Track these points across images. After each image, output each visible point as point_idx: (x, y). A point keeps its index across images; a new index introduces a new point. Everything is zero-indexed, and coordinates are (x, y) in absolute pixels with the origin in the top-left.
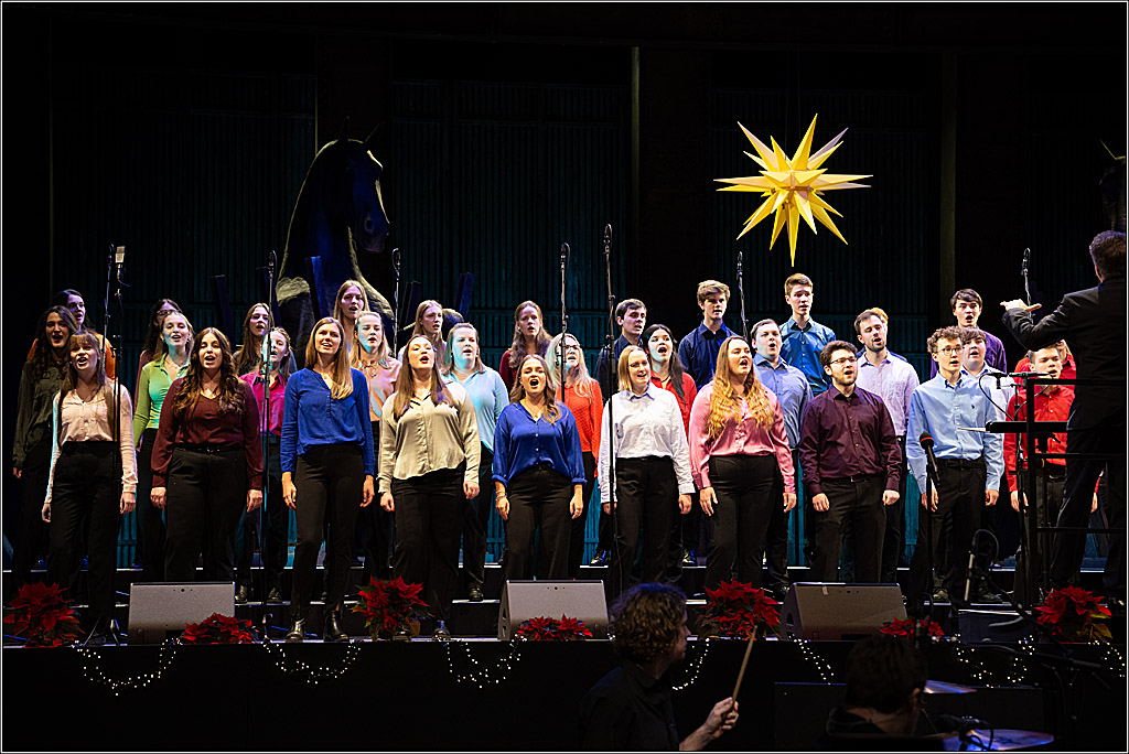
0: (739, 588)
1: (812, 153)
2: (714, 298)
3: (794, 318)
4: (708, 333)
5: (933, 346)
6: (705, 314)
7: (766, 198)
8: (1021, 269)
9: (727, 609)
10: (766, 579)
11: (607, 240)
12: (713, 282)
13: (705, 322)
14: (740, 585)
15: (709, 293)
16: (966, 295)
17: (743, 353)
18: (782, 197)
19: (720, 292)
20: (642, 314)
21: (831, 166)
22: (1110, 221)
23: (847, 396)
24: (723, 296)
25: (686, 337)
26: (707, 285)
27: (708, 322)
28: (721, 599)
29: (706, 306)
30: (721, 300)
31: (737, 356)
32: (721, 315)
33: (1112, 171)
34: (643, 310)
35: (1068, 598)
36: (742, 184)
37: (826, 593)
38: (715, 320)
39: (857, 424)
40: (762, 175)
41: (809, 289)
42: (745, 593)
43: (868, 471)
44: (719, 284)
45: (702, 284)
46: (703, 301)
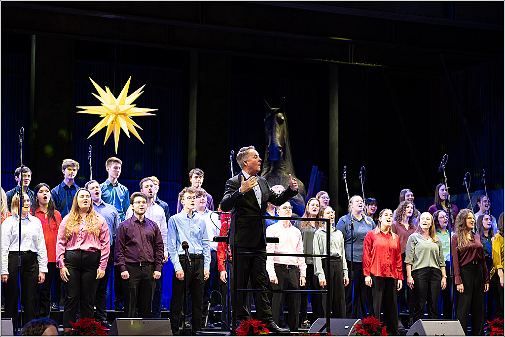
0: (88, 322)
1: (128, 95)
2: (70, 169)
3: (109, 179)
4: (66, 187)
5: (181, 196)
6: (65, 177)
7: (103, 118)
8: (229, 160)
9: (81, 332)
10: (96, 316)
11: (21, 135)
12: (72, 160)
13: (64, 181)
14: (89, 320)
15: (68, 166)
16: (197, 172)
17: (85, 198)
18: (112, 118)
19: (74, 166)
20: (29, 176)
21: (138, 103)
22: (269, 139)
23: (141, 221)
24: (75, 168)
25: (54, 189)
26: (67, 162)
27: (66, 180)
28: (78, 327)
29: (66, 172)
30: (74, 170)
31: (82, 199)
32: (73, 177)
33: (270, 114)
34: (29, 173)
35: (250, 325)
36: (90, 110)
37: (132, 324)
38: (70, 180)
39: (145, 236)
40: (102, 105)
41: (120, 166)
42: (92, 324)
43: (149, 260)
44: (74, 161)
45: (65, 161)
46: (64, 169)
